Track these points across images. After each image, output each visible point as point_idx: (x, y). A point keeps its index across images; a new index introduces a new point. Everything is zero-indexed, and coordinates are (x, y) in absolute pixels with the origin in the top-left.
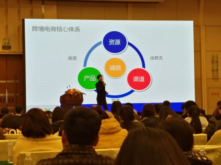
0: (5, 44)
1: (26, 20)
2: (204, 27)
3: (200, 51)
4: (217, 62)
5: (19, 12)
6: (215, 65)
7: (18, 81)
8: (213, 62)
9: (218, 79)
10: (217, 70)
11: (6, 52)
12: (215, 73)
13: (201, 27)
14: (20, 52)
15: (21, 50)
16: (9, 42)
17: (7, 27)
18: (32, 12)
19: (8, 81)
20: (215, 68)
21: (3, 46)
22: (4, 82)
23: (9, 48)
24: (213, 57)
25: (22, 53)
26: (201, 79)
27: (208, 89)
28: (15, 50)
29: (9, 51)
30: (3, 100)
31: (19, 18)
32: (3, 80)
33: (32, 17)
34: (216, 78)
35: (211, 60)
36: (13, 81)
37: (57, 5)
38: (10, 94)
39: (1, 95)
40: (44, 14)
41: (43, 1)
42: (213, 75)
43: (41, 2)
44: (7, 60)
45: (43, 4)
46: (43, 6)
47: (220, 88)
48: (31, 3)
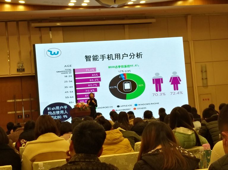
0: (19, 67)
1: (37, 45)
2: (192, 41)
3: (191, 63)
4: (206, 71)
5: (30, 38)
6: (204, 74)
7: (32, 99)
8: (202, 72)
9: (207, 86)
10: (206, 79)
11: (21, 74)
12: (205, 81)
13: (190, 42)
14: (33, 73)
15: (34, 72)
16: (22, 65)
17: (20, 53)
18: (41, 38)
19: (24, 100)
20: (204, 77)
21: (18, 69)
22: (20, 100)
23: (23, 70)
24: (202, 68)
26: (193, 87)
27: (200, 95)
28: (28, 72)
29: (23, 73)
30: (20, 116)
31: (30, 44)
32: (19, 99)
33: (41, 43)
34: (206, 86)
35: (200, 70)
36: (28, 99)
37: (63, 31)
38: (26, 111)
39: (18, 112)
40: (52, 39)
41: (51, 28)
42: (203, 83)
43: (49, 28)
44: (21, 81)
45: (50, 30)
46: (50, 32)
47: (210, 94)
48: (40, 30)
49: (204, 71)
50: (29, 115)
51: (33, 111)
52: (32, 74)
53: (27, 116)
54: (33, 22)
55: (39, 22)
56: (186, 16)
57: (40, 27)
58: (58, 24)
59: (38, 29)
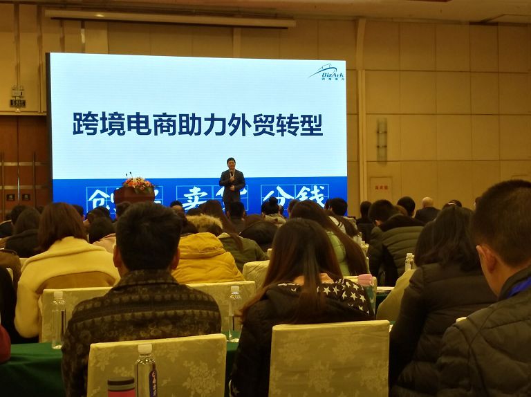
0: (15, 97)
1: (53, 55)
2: (364, 71)
3: (357, 114)
4: (386, 132)
5: (40, 39)
6: (382, 137)
7: (37, 164)
8: (378, 132)
9: (386, 161)
10: (386, 147)
11: (18, 111)
12: (382, 151)
13: (360, 72)
15: (46, 108)
16: (22, 94)
17: (18, 68)
18: (62, 40)
19: (20, 164)
20: (382, 143)
21: (11, 101)
22: (14, 164)
23: (23, 104)
24: (378, 125)
25: (45, 114)
26: (358, 161)
27: (370, 178)
28: (32, 108)
29: (22, 109)
30: (11, 197)
31: (40, 51)
32: (11, 161)
33: (63, 51)
34: (383, 161)
35: (375, 129)
36: (29, 164)
37: (108, 30)
38: (24, 187)
39: (8, 187)
40: (84, 44)
41: (83, 22)
42: (379, 156)
43: (79, 23)
44: (18, 125)
45: (83, 27)
46: (83, 30)
47: (391, 177)
48: (61, 25)
49: (381, 131)
50: (29, 195)
51: (38, 187)
52: (41, 112)
53: (26, 196)
54: (49, 8)
55: (61, 8)
56: (355, 20)
57: (61, 20)
58: (100, 15)
59: (58, 21)
